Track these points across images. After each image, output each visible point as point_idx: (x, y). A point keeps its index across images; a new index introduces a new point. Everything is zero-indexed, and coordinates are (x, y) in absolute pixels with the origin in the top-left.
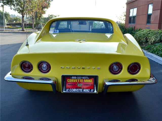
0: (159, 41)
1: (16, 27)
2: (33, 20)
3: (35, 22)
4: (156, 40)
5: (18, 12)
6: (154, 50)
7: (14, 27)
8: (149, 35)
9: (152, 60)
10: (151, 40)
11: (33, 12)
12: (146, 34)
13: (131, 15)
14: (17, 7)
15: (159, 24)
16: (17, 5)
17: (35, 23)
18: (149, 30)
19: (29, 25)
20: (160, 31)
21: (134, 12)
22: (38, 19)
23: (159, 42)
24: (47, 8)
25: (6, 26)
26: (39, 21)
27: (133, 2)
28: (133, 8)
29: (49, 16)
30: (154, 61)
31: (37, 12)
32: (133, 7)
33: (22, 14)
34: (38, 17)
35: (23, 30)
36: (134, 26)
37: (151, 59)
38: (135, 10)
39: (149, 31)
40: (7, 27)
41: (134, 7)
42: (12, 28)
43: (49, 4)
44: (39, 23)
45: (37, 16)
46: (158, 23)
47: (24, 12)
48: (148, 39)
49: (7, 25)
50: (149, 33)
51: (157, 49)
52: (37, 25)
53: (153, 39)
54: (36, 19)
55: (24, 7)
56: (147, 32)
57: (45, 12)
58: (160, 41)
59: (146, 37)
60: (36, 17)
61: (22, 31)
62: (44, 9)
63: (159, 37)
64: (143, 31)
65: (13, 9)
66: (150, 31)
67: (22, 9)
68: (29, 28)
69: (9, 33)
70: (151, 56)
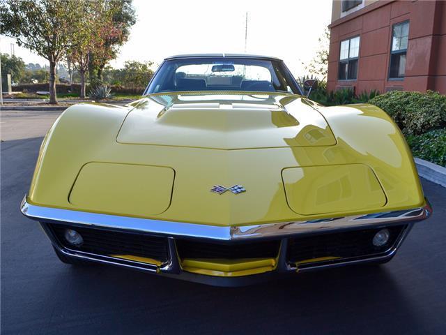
0: (438, 125)
1: (38, 94)
2: (82, 75)
3: (88, 81)
4: (429, 120)
5: (40, 54)
6: (430, 151)
7: (34, 95)
8: (408, 107)
9: (432, 180)
10: (415, 122)
11: (81, 53)
12: (396, 105)
13: (344, 56)
14: (35, 39)
15: (429, 75)
16: (35, 34)
17: (88, 84)
18: (404, 93)
19: (72, 89)
20: (436, 95)
21: (351, 49)
22: (96, 71)
23: (438, 128)
24: (120, 44)
25: (10, 93)
26: (99, 78)
27: (348, 21)
28: (349, 38)
29: (127, 66)
30: (437, 184)
31: (93, 55)
32: (347, 36)
33: (50, 59)
34: (96, 69)
35: (53, 102)
36: (353, 86)
37: (428, 178)
38: (356, 42)
39: (406, 97)
40: (14, 94)
41: (351, 35)
42: (26, 96)
43: (125, 32)
44: (98, 84)
45: (94, 65)
46: (427, 74)
47: (54, 53)
48: (404, 119)
49: (13, 91)
50: (408, 103)
51: (439, 147)
52: (95, 88)
53: (422, 119)
54: (91, 74)
55: (54, 38)
56: (401, 98)
57: (113, 53)
58: (440, 122)
59: (399, 114)
60: (91, 66)
61: (50, 103)
62: (111, 46)
63: (437, 111)
64: (387, 98)
65: (26, 44)
66: (408, 95)
67: (51, 44)
68: (73, 96)
69: (14, 109)
70: (424, 169)
